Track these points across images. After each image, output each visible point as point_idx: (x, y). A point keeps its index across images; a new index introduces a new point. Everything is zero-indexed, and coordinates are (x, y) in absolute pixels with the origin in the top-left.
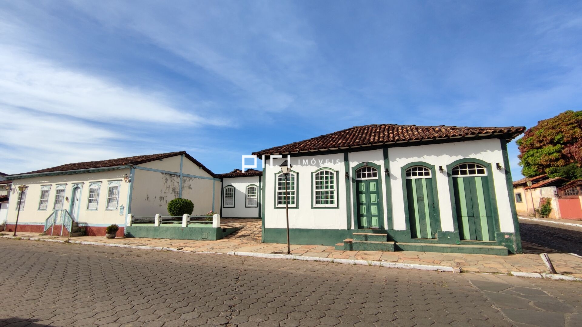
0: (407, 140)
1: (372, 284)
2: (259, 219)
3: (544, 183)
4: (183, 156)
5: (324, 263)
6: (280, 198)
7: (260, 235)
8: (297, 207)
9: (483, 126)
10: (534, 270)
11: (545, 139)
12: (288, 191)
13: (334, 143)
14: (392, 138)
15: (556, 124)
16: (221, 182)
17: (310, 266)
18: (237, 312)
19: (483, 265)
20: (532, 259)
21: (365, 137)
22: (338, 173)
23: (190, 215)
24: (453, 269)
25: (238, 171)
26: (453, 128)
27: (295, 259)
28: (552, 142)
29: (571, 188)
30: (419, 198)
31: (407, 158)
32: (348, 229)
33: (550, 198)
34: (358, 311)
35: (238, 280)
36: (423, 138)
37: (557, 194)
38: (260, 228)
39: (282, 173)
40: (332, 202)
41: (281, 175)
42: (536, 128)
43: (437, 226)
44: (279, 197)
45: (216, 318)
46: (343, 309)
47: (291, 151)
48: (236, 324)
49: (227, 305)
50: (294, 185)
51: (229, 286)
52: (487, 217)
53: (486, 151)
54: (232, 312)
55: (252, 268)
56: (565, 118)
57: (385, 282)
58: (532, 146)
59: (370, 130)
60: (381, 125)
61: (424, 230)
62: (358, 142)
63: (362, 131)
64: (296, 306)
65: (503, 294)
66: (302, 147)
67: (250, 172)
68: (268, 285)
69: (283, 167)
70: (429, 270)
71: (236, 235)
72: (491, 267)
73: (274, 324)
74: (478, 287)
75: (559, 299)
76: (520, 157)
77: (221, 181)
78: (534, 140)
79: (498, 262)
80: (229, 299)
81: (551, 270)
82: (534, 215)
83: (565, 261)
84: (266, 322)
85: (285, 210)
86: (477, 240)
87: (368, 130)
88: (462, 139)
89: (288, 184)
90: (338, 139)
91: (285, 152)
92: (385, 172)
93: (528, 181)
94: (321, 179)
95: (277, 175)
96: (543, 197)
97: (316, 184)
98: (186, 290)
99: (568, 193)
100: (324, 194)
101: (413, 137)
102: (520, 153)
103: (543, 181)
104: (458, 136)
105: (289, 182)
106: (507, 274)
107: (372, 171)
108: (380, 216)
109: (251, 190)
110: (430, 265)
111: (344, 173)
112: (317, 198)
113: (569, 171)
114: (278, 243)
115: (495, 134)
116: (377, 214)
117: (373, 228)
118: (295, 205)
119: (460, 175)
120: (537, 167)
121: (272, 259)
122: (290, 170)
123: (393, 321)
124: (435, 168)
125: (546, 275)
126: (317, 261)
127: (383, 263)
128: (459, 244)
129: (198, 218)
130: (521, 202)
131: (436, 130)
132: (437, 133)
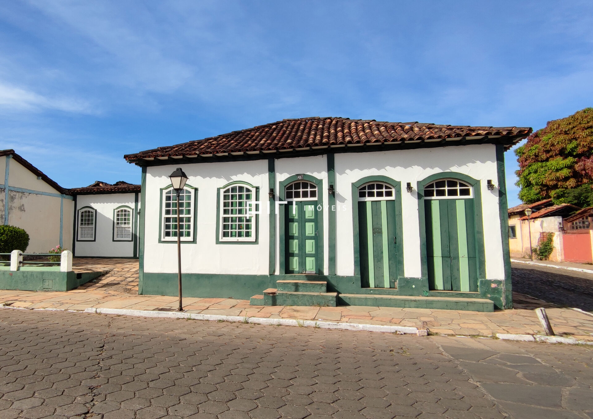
0: (363, 143)
1: (303, 352)
2: (135, 260)
3: (546, 211)
4: (10, 158)
5: (234, 324)
6: (167, 227)
7: (135, 284)
8: (194, 241)
9: (473, 125)
10: (525, 332)
11: (553, 148)
12: (181, 216)
13: (254, 144)
14: (340, 139)
15: (571, 126)
16: (74, 202)
17: (214, 329)
18: (103, 396)
19: (459, 325)
20: (524, 316)
21: (302, 136)
22: (258, 190)
23: (23, 252)
24: (418, 330)
25: (101, 185)
26: (430, 127)
27: (190, 319)
28: (563, 153)
29: (581, 219)
30: (376, 230)
31: (361, 169)
32: (270, 275)
33: (552, 233)
34: (284, 390)
35: (102, 350)
36: (386, 141)
37: (562, 226)
38: (135, 272)
39: (172, 189)
40: (248, 234)
41: (171, 190)
42: (544, 132)
43: (399, 271)
44: (166, 225)
45: (69, 405)
46: (262, 388)
47: (187, 154)
48: (100, 414)
49: (86, 386)
50: (190, 207)
51: (89, 358)
52: (469, 258)
53: (474, 162)
54: (94, 396)
55: (123, 332)
56: (582, 119)
57: (322, 349)
58: (536, 158)
59: (308, 125)
60: (326, 119)
61: (379, 276)
62: (290, 144)
63: (296, 127)
64: (192, 386)
65: (484, 363)
66: (204, 148)
67: (120, 186)
68: (149, 355)
69: (174, 179)
70: (384, 333)
71: (98, 283)
72: (470, 327)
73: (159, 412)
74: (452, 355)
75: (555, 368)
76: (519, 174)
77: (74, 200)
78: (539, 150)
79: (479, 321)
80: (88, 378)
81: (547, 331)
82: (529, 256)
83: (565, 319)
84: (147, 409)
85: (176, 245)
86: (452, 290)
87: (305, 125)
88: (442, 143)
89: (181, 205)
90: (260, 138)
91: (177, 155)
92: (329, 189)
93: (527, 208)
94: (232, 199)
95: (165, 192)
96: (544, 231)
97: (225, 206)
98: (20, 366)
99: (576, 225)
100: (236, 222)
101: (373, 137)
102: (519, 168)
103: (546, 208)
104: (436, 138)
105: (183, 203)
106: (490, 337)
107: (309, 187)
108: (318, 255)
109: (122, 215)
110: (386, 325)
111: (267, 191)
112: (225, 227)
113: (580, 195)
114: (164, 296)
115: (490, 137)
116: (314, 252)
117: (306, 273)
118: (191, 239)
119: (435, 197)
120: (540, 188)
121: (156, 318)
122: (185, 184)
123: (332, 403)
124: (400, 185)
125: (541, 337)
126: (223, 321)
127: (320, 323)
128: (427, 296)
129: (36, 258)
130: (514, 238)
131: (405, 128)
132: (407, 133)
